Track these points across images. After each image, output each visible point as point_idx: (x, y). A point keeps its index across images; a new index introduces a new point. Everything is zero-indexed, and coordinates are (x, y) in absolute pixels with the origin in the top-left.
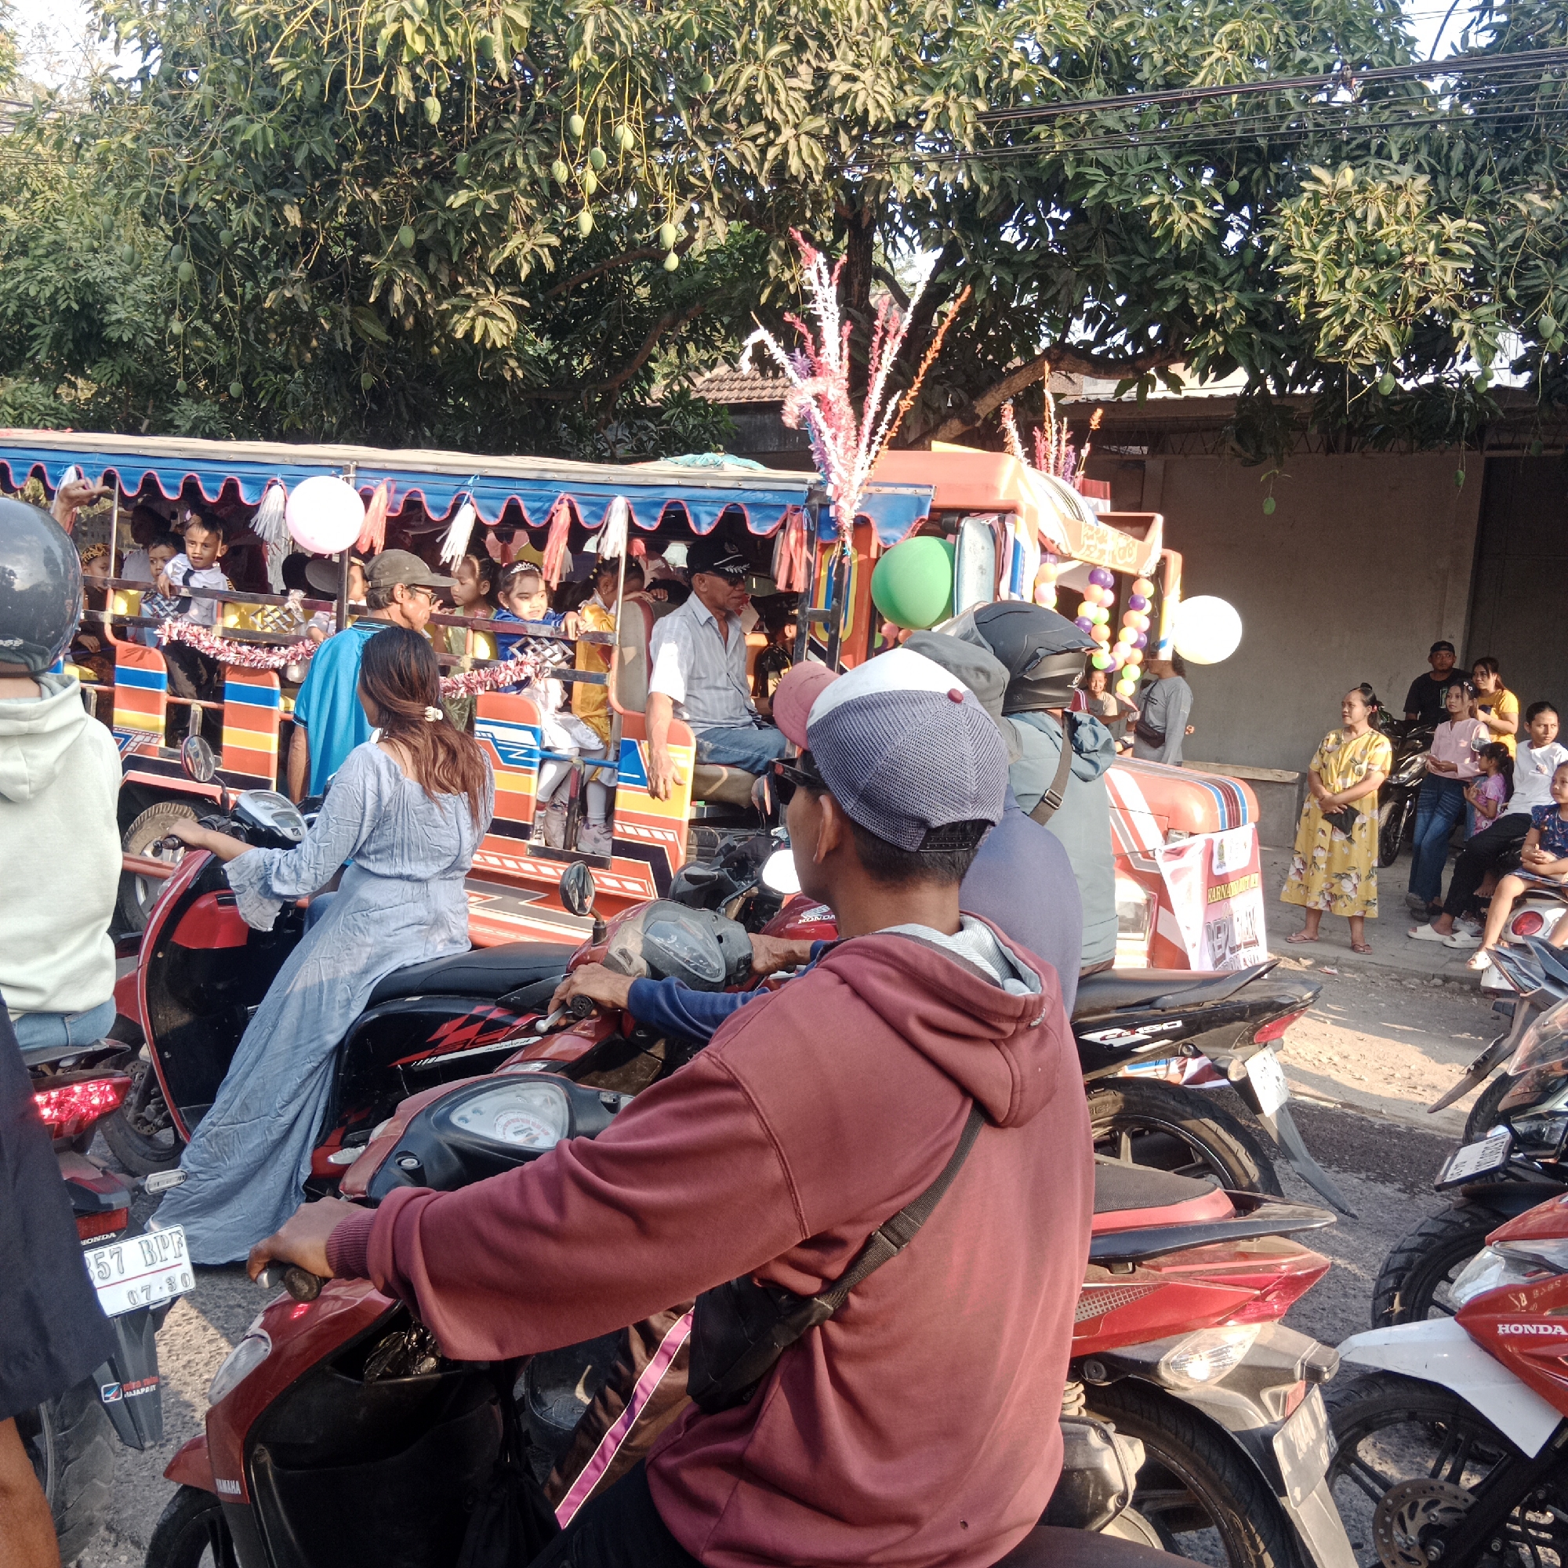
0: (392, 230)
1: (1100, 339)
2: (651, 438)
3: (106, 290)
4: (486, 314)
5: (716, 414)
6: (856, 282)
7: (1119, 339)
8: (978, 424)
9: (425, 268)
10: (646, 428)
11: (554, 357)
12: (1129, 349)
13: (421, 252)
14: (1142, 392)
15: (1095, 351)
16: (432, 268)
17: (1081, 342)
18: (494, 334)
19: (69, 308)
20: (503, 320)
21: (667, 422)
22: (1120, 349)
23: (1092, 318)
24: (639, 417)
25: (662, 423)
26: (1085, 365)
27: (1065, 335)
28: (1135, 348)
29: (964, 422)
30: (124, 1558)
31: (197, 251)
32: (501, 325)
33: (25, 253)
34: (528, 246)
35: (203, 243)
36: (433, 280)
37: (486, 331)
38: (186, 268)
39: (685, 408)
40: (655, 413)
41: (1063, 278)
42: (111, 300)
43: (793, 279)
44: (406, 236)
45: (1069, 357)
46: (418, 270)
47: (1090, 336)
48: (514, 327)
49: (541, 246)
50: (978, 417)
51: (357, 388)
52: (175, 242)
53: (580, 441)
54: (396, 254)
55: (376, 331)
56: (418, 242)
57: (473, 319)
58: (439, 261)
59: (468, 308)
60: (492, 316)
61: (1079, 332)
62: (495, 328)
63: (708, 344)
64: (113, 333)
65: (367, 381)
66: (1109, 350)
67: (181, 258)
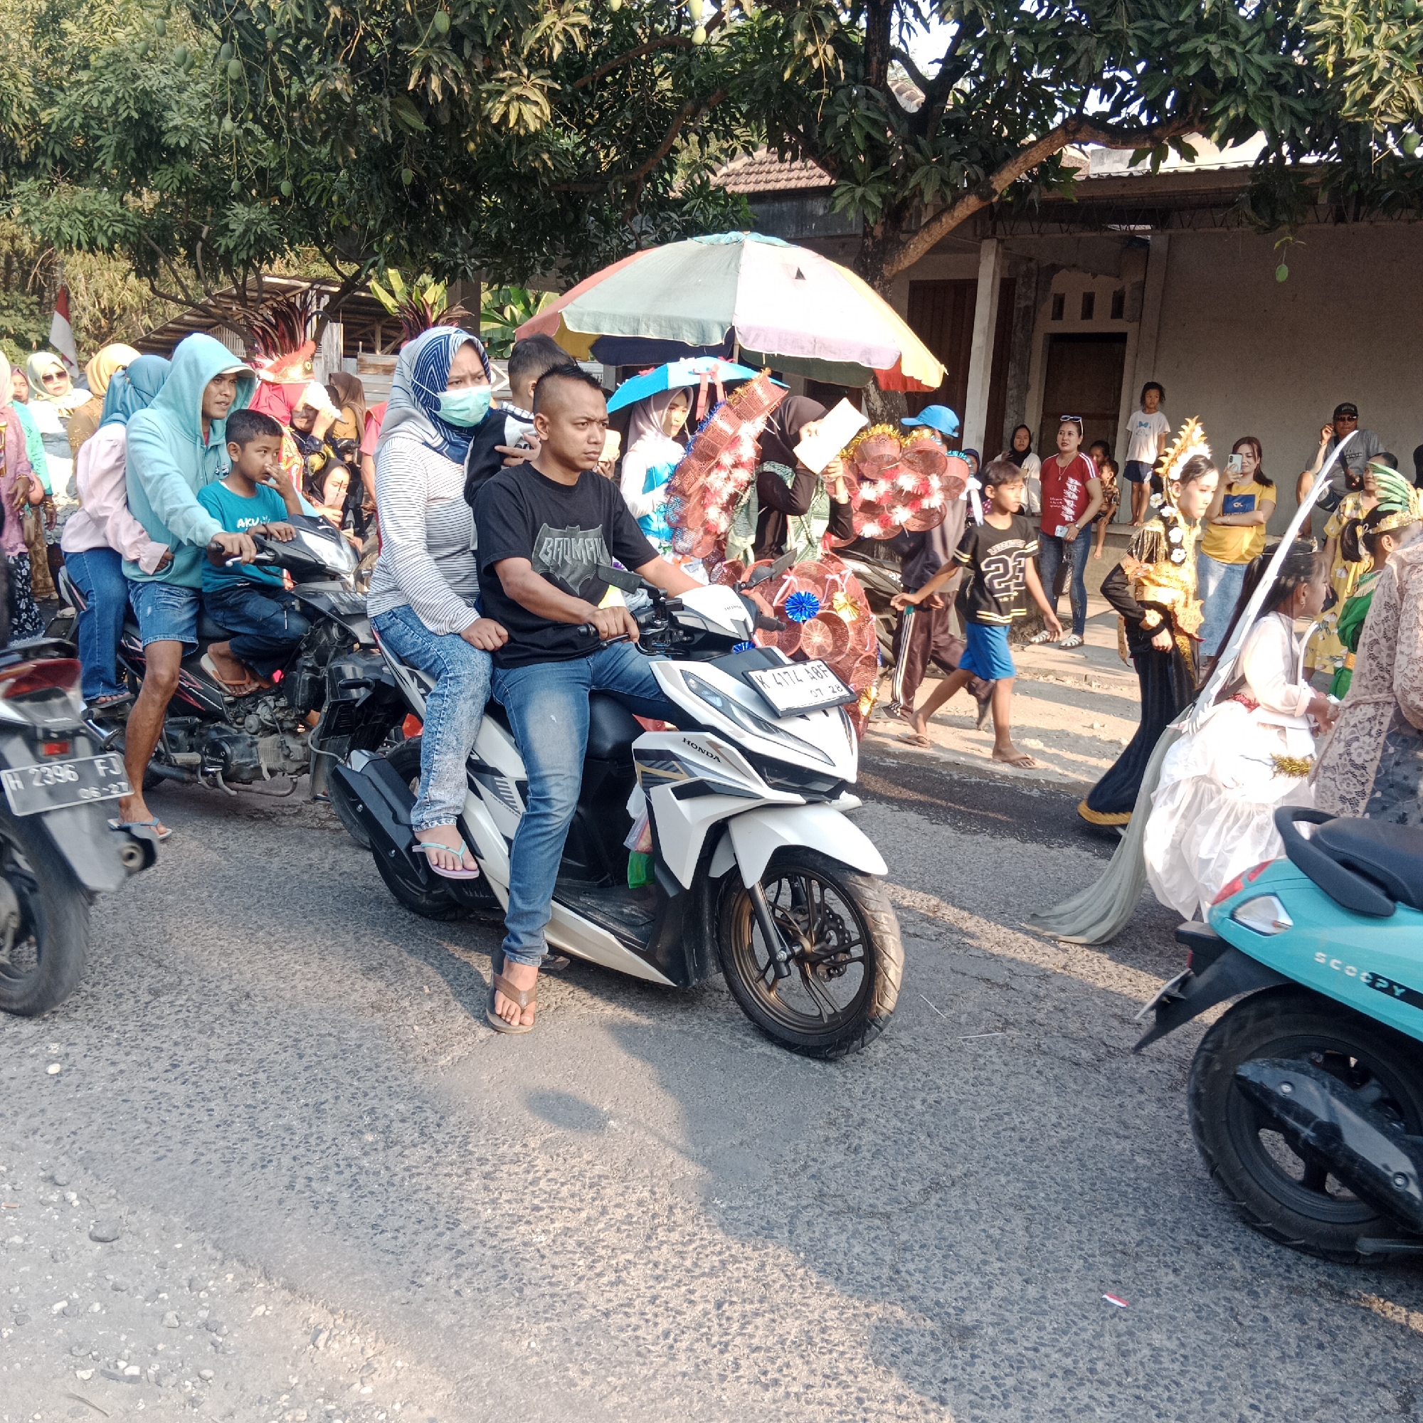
0: (428, 17)
1: (1115, 111)
2: (674, 229)
3: (161, 97)
4: (520, 98)
5: (735, 204)
6: (875, 60)
7: (1134, 108)
8: (995, 199)
9: (460, 55)
10: (669, 219)
11: (583, 149)
12: (1144, 119)
13: (456, 37)
14: (1155, 164)
15: (1111, 121)
16: (467, 52)
17: (1097, 114)
18: (527, 117)
19: (129, 118)
20: (536, 103)
21: (689, 212)
22: (1135, 119)
23: (1108, 88)
24: (662, 209)
25: (683, 214)
26: (1102, 135)
27: (1081, 107)
28: (1150, 118)
29: (982, 197)
30: (230, 1276)
31: (245, 48)
32: (535, 109)
33: (86, 67)
34: (560, 26)
35: (250, 40)
36: (468, 65)
37: (520, 115)
38: (235, 65)
39: (706, 199)
40: (678, 204)
41: (1082, 47)
42: (167, 108)
43: (816, 53)
44: (442, 21)
45: (1086, 128)
46: (453, 56)
47: (1106, 107)
48: (547, 111)
49: (573, 25)
50: (995, 192)
51: (397, 185)
52: (223, 41)
53: (607, 233)
54: (432, 41)
55: (415, 121)
56: (452, 28)
57: (507, 104)
58: (474, 47)
59: (501, 93)
60: (526, 100)
61: (1095, 103)
62: (529, 112)
63: (728, 134)
64: (171, 140)
65: (407, 176)
66: (1124, 120)
67: (230, 56)
